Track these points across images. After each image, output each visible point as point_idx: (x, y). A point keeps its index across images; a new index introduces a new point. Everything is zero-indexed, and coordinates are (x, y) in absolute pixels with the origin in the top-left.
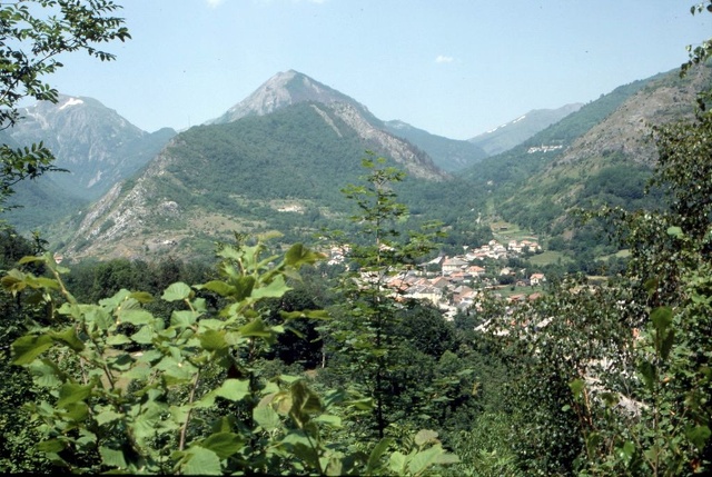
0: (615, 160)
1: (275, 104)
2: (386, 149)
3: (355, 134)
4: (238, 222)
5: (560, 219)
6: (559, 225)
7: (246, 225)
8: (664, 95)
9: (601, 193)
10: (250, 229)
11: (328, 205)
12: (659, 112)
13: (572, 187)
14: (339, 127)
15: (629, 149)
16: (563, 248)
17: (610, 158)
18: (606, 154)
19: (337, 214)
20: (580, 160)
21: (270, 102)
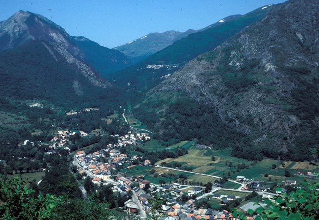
0: (182, 95)
2: (80, 69)
3: (64, 60)
4: (13, 117)
5: (158, 124)
6: (158, 127)
7: (17, 119)
8: (204, 65)
9: (176, 113)
10: (19, 121)
11: (54, 103)
12: (201, 74)
13: (164, 106)
14: (56, 56)
15: (188, 91)
16: (159, 138)
17: (180, 94)
18: (179, 91)
19: (58, 108)
20: (169, 91)
21: (17, 30)
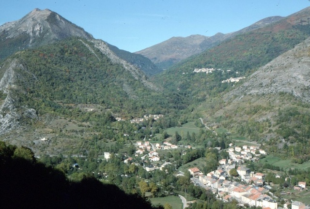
0: (289, 99)
1: (40, 30)
3: (108, 59)
5: (272, 135)
6: (273, 139)
7: (81, 126)
14: (98, 55)
18: (282, 94)
20: (263, 94)
